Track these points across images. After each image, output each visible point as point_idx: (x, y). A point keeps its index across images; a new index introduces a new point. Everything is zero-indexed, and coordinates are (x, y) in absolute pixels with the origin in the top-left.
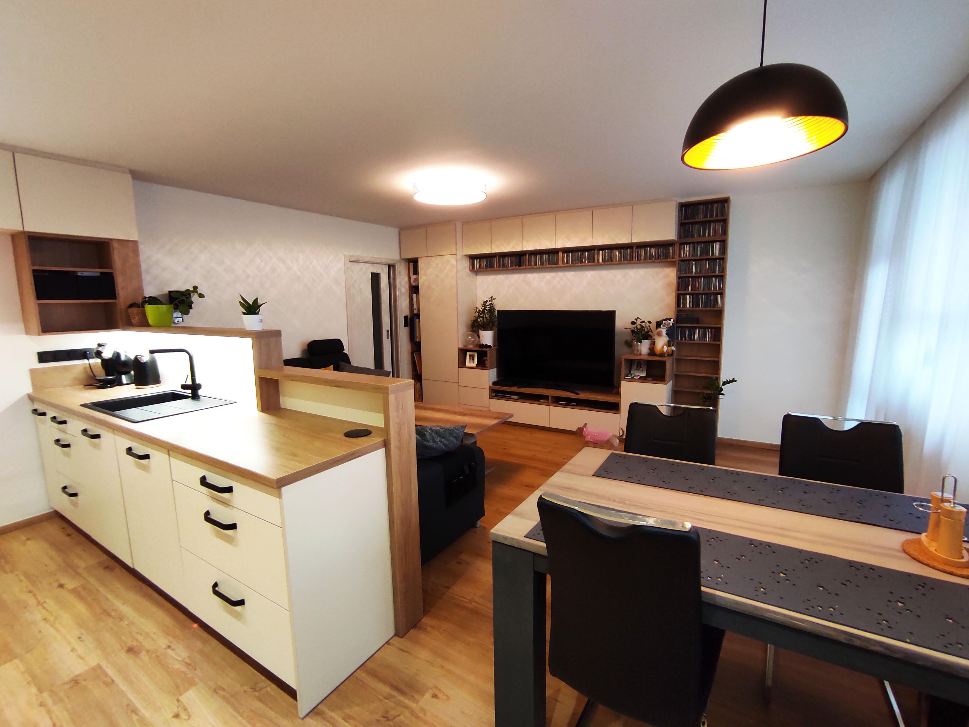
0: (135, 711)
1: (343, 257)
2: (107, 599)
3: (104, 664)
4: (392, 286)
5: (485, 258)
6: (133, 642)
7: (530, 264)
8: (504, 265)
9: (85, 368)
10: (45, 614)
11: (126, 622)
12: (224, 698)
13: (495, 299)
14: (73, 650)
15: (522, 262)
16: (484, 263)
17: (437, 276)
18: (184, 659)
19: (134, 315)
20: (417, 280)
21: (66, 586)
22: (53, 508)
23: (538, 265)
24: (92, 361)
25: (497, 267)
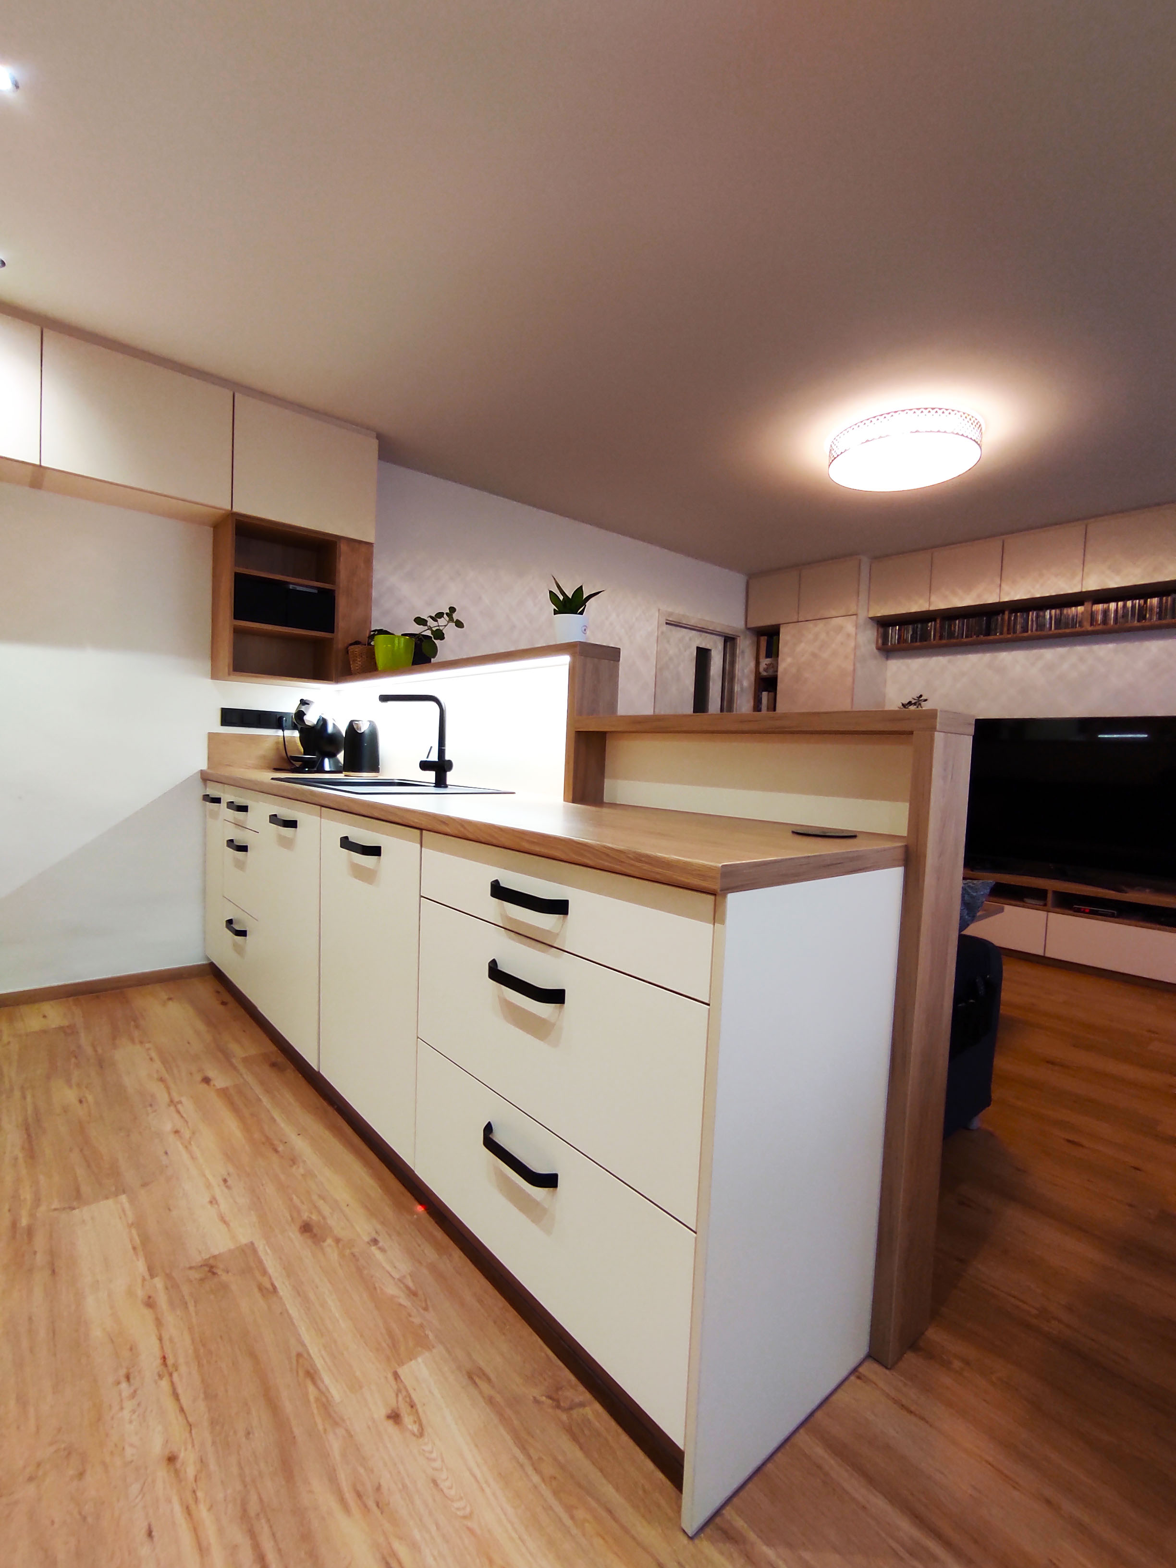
0: (312, 1375)
1: (657, 614)
2: (273, 1120)
3: (261, 1247)
4: (728, 675)
5: (910, 624)
6: (311, 1213)
7: (1012, 631)
8: (951, 635)
9: (277, 743)
10: (179, 1124)
11: (302, 1171)
12: (490, 1401)
13: (926, 700)
14: (213, 1201)
15: (993, 626)
16: (908, 632)
17: (814, 655)
18: (404, 1277)
19: (357, 657)
20: (774, 667)
21: (212, 1083)
22: (208, 959)
23: (1032, 630)
24: (288, 733)
25: (937, 638)
